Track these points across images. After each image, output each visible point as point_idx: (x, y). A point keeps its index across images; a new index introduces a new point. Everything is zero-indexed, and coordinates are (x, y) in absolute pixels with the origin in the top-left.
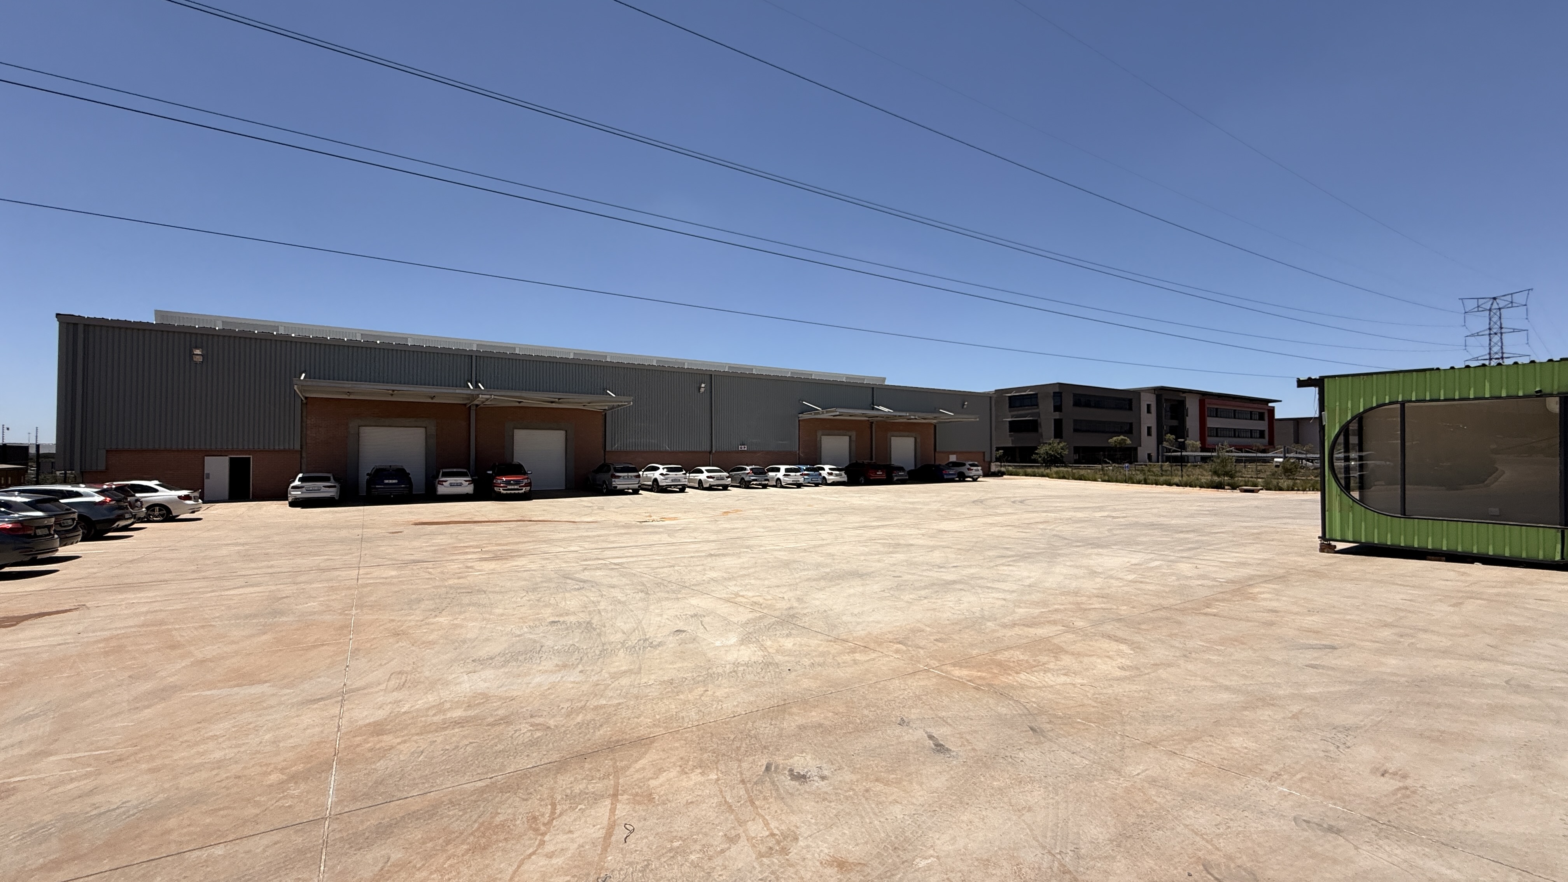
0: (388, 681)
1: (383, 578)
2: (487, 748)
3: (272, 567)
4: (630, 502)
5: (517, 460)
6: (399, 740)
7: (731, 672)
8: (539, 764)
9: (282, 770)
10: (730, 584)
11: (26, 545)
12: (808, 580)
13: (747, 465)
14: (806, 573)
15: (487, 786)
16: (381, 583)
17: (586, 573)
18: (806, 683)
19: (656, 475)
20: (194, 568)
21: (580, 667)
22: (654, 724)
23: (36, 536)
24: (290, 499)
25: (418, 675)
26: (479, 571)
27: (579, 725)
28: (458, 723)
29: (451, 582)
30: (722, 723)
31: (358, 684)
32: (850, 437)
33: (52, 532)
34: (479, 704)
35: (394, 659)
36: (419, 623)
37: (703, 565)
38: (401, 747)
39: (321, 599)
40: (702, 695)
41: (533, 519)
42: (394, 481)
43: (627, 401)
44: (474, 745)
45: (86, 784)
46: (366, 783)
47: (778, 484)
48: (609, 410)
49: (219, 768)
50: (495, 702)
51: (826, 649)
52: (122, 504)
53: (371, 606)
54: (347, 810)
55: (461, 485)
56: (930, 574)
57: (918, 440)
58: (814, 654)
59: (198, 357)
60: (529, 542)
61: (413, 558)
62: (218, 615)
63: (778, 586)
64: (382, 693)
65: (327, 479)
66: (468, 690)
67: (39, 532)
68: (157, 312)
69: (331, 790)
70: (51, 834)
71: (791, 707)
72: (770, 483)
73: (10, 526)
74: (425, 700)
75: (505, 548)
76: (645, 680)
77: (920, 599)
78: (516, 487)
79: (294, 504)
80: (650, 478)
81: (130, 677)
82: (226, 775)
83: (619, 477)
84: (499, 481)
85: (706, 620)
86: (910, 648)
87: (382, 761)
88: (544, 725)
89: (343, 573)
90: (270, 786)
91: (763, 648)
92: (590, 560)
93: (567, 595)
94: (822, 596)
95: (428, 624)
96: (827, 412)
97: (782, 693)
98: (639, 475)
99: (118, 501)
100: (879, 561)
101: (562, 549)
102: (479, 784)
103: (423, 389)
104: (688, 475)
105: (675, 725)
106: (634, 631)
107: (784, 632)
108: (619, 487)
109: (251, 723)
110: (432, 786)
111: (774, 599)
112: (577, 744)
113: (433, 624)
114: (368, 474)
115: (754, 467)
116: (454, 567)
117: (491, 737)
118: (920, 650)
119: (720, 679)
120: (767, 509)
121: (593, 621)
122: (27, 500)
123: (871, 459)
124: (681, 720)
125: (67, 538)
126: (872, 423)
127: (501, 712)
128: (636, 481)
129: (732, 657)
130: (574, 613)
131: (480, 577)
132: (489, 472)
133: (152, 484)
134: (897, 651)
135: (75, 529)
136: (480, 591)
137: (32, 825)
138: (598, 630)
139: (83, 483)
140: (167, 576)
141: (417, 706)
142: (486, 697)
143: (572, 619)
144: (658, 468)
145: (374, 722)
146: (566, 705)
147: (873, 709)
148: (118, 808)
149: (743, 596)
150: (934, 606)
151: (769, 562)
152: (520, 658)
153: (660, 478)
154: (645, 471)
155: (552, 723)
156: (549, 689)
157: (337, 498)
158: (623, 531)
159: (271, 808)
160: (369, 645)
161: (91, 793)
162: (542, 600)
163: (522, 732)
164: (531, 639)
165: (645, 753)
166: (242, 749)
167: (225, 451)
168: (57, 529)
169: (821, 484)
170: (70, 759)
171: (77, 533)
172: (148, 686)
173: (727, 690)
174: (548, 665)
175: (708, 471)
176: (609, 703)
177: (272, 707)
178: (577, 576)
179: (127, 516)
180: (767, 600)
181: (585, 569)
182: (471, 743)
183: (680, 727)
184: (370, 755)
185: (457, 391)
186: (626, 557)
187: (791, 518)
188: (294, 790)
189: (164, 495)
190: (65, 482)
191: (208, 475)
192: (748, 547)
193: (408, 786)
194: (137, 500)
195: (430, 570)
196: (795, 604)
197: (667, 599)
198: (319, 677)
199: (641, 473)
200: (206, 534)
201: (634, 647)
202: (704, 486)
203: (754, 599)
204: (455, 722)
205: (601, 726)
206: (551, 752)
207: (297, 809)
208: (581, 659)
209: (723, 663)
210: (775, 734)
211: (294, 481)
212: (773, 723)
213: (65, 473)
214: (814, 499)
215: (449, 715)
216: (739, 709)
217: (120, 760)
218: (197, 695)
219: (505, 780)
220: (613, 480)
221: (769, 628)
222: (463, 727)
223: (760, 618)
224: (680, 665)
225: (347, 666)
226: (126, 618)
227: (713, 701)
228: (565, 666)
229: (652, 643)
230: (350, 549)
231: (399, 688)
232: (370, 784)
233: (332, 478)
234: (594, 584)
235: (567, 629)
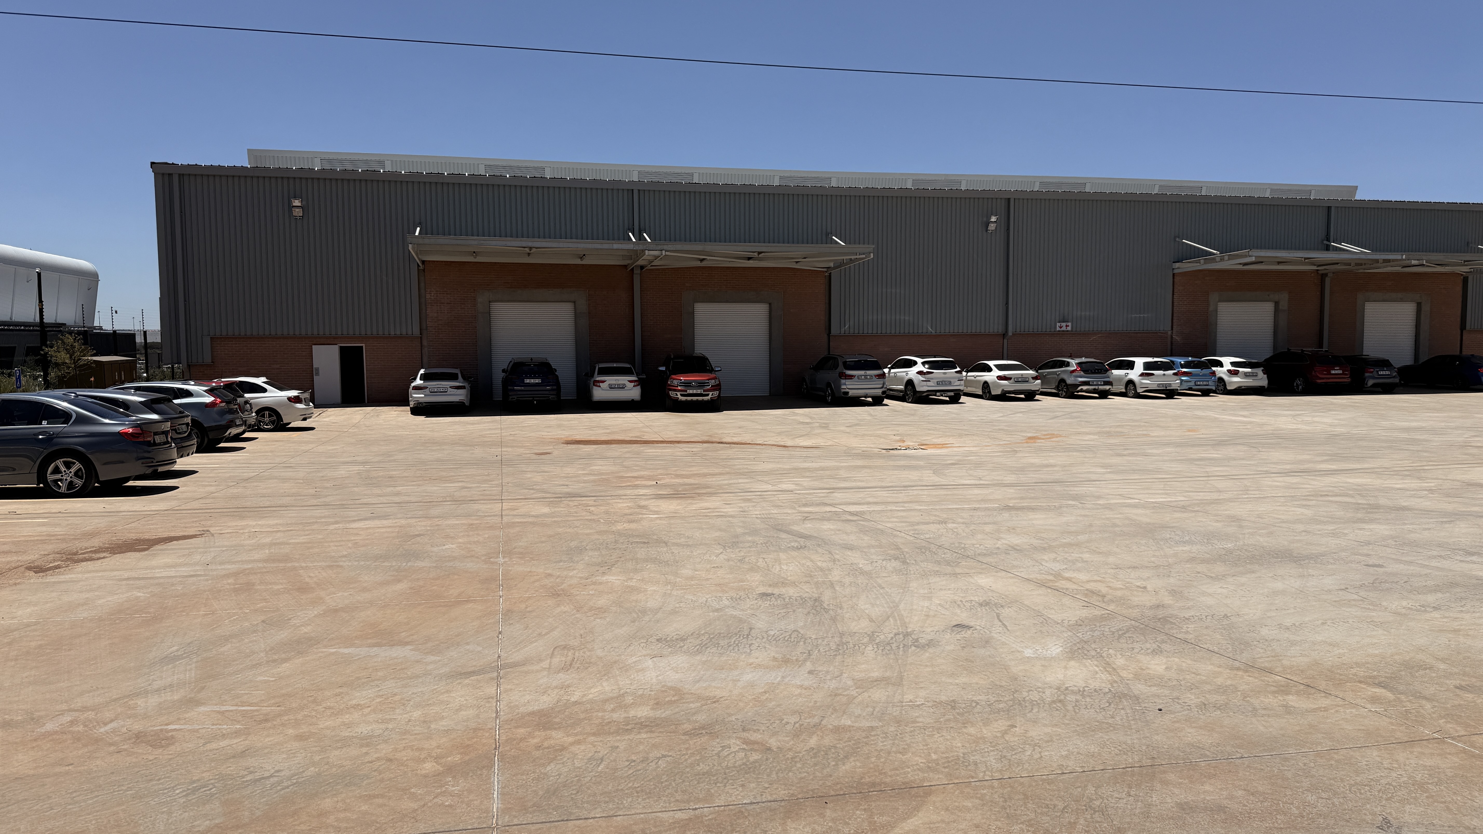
0: (551, 658)
1: (533, 516)
2: (687, 767)
3: (398, 494)
4: (869, 418)
5: (701, 348)
6: (571, 739)
7: (1054, 702)
8: (759, 800)
9: (437, 759)
10: (1046, 557)
11: (147, 455)
12: (1192, 560)
13: (1071, 357)
14: (1187, 548)
15: (690, 819)
16: (531, 523)
17: (808, 525)
18: (1191, 735)
19: (912, 373)
20: (312, 491)
21: (809, 665)
22: (929, 767)
23: (155, 444)
24: (412, 404)
25: (588, 653)
26: (657, 513)
27: (814, 752)
28: (645, 725)
29: (620, 527)
30: (1043, 780)
31: (517, 657)
32: (1277, 304)
33: (169, 440)
34: (671, 703)
35: (556, 627)
36: (583, 581)
37: (994, 523)
38: (574, 749)
39: (460, 540)
40: (1005, 732)
41: (724, 440)
42: (537, 381)
43: (865, 252)
44: (668, 759)
45: (238, 744)
46: (535, 791)
47: (1130, 390)
48: (835, 268)
49: (367, 745)
50: (692, 702)
51: (1229, 682)
52: (232, 406)
53: (521, 553)
54: (516, 821)
55: (622, 387)
56: (1446, 564)
57: (1426, 308)
58: (1208, 687)
59: (297, 210)
60: (721, 474)
61: (566, 490)
62: (345, 553)
63: (1134, 567)
64: (545, 673)
65: (453, 377)
66: (654, 680)
67: (158, 439)
68: (250, 151)
69: (496, 793)
70: (212, 795)
71: (1165, 772)
72: (1115, 389)
73: (131, 430)
74: (600, 688)
75: (687, 481)
76: (911, 697)
77: (1424, 608)
78: (699, 391)
79: (419, 410)
80: (902, 378)
81: (263, 621)
82: (376, 756)
83: (851, 377)
84: (675, 382)
85: (1006, 612)
86: (1403, 697)
87: (552, 765)
88: (763, 745)
89: (483, 507)
90: (425, 776)
91: (1108, 667)
92: (812, 505)
93: (782, 556)
94: (1220, 591)
95: (594, 583)
96: (1231, 258)
97: (1148, 746)
98: (884, 373)
99: (228, 402)
100: (1334, 534)
101: (770, 487)
102: (679, 815)
103: (570, 245)
104: (964, 374)
105: (963, 773)
106: (888, 618)
107: (1148, 645)
108: (852, 393)
109: (395, 695)
110: (619, 809)
111: (1127, 588)
112: (813, 780)
113: (601, 583)
114: (504, 371)
115: (1083, 360)
116: (622, 505)
117: (689, 752)
118: (1424, 702)
119: (1035, 710)
120: (1109, 434)
121: (823, 599)
122: (143, 399)
123: (1321, 345)
124: (972, 767)
125: (183, 447)
126: (1326, 275)
127: (702, 718)
128: (878, 383)
129: (1055, 676)
130: (794, 584)
131: (658, 522)
132: (661, 369)
133: (260, 381)
134: (1374, 700)
135: (189, 437)
136: (660, 542)
137: (194, 782)
138: (831, 612)
139: (191, 380)
140: (286, 500)
141: (591, 696)
142: (678, 693)
143: (791, 592)
144: (915, 363)
145: (539, 711)
146: (793, 719)
147: (1324, 795)
148: (271, 776)
149: (1069, 579)
150: (1455, 625)
151: (1115, 525)
152: (722, 643)
153: (917, 379)
154: (892, 368)
155: (773, 743)
156: (765, 692)
157: (467, 404)
158: (860, 463)
159: (430, 804)
160: (523, 606)
161: (243, 754)
162: (747, 560)
163: (733, 750)
164: (735, 617)
165: (917, 809)
166: (390, 726)
167: (335, 338)
168: (174, 437)
169: (1215, 392)
170: (219, 712)
171: (192, 442)
172: (283, 635)
173: (1048, 730)
174: (761, 656)
175: (1000, 367)
176: (856, 725)
177: (417, 677)
178: (795, 528)
179: (238, 422)
180: (1116, 589)
181: (806, 519)
182: (664, 756)
183: (973, 777)
184: (537, 754)
185: (615, 246)
186: (869, 503)
187: (1154, 451)
188: (453, 786)
189: (274, 396)
190: (173, 378)
191: (317, 369)
192: (1075, 497)
193: (588, 802)
194: (247, 402)
195: (592, 509)
196: (1168, 600)
197: (937, 573)
198: (468, 644)
199: (886, 371)
200: (321, 448)
201: (889, 644)
202: (993, 393)
203: (1091, 586)
204: (642, 723)
205: (846, 757)
206: (775, 786)
207: (458, 811)
208: (810, 654)
209: (1040, 685)
210: (1137, 811)
211: (415, 379)
212: (1132, 793)
213: (173, 366)
214: (1200, 418)
215: (632, 713)
216: (1071, 763)
217: (266, 720)
218: (333, 654)
219: (713, 816)
220: (843, 381)
221: (1120, 637)
222: (651, 732)
223: (1102, 618)
224: (964, 680)
225: (500, 633)
226: (250, 550)
227: (1025, 743)
228: (786, 661)
229: (917, 640)
230: (488, 475)
231: (566, 668)
232: (541, 793)
233: (460, 376)
234: (822, 542)
235: (785, 606)
